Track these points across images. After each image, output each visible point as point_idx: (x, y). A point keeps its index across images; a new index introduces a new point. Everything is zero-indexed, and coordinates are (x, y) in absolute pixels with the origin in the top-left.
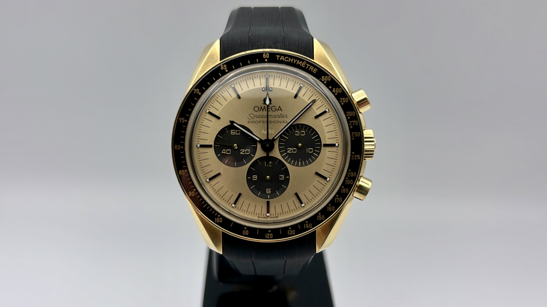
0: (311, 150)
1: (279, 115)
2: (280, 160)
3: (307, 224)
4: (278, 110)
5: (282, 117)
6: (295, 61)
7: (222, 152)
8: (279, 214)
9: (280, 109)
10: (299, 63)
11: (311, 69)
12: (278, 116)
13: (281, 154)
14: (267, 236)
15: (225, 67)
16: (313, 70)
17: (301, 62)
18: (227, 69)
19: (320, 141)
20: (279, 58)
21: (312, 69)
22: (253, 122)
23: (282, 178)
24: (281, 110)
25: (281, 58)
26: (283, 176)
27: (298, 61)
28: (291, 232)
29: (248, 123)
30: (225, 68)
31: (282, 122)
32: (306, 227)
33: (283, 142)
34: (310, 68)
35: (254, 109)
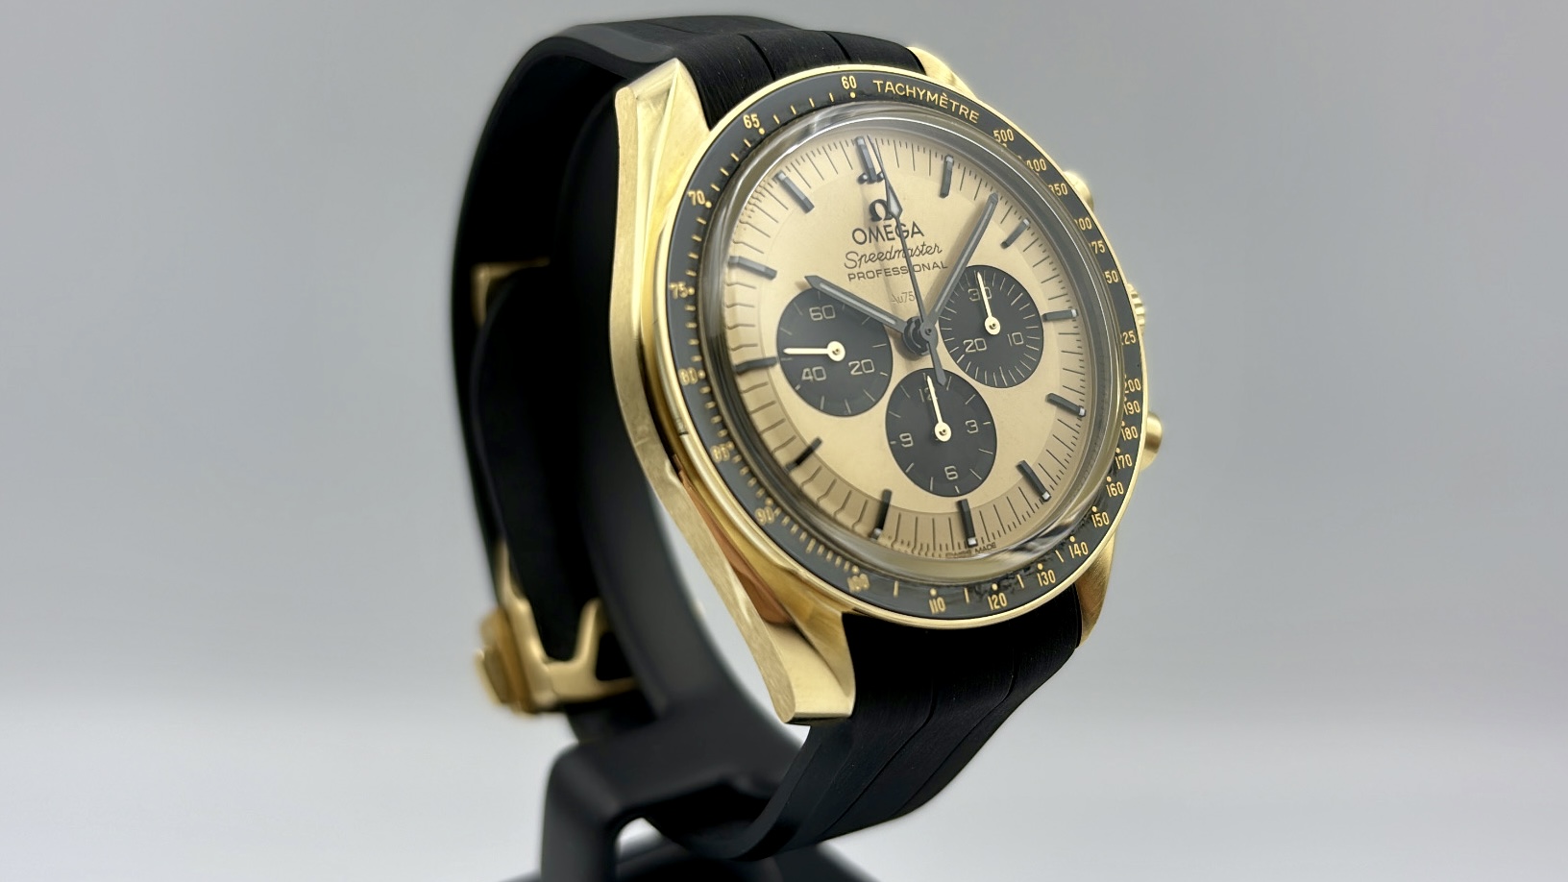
0: (1018, 338)
1: (920, 248)
2: (955, 376)
3: (1076, 545)
4: (913, 233)
5: (927, 252)
6: (921, 94)
7: (804, 378)
8: (997, 535)
9: (916, 230)
10: (932, 99)
11: (963, 113)
12: (917, 252)
13: (955, 357)
14: (993, 602)
15: (754, 120)
16: (969, 114)
17: (936, 95)
18: (760, 126)
19: (1034, 308)
20: (883, 86)
21: (966, 113)
22: (861, 275)
23: (975, 429)
24: (920, 232)
25: (887, 88)
26: (973, 423)
27: (929, 93)
28: (1046, 577)
29: (850, 279)
30: (756, 122)
31: (931, 266)
32: (1076, 553)
33: (948, 324)
34: (961, 110)
35: (854, 238)
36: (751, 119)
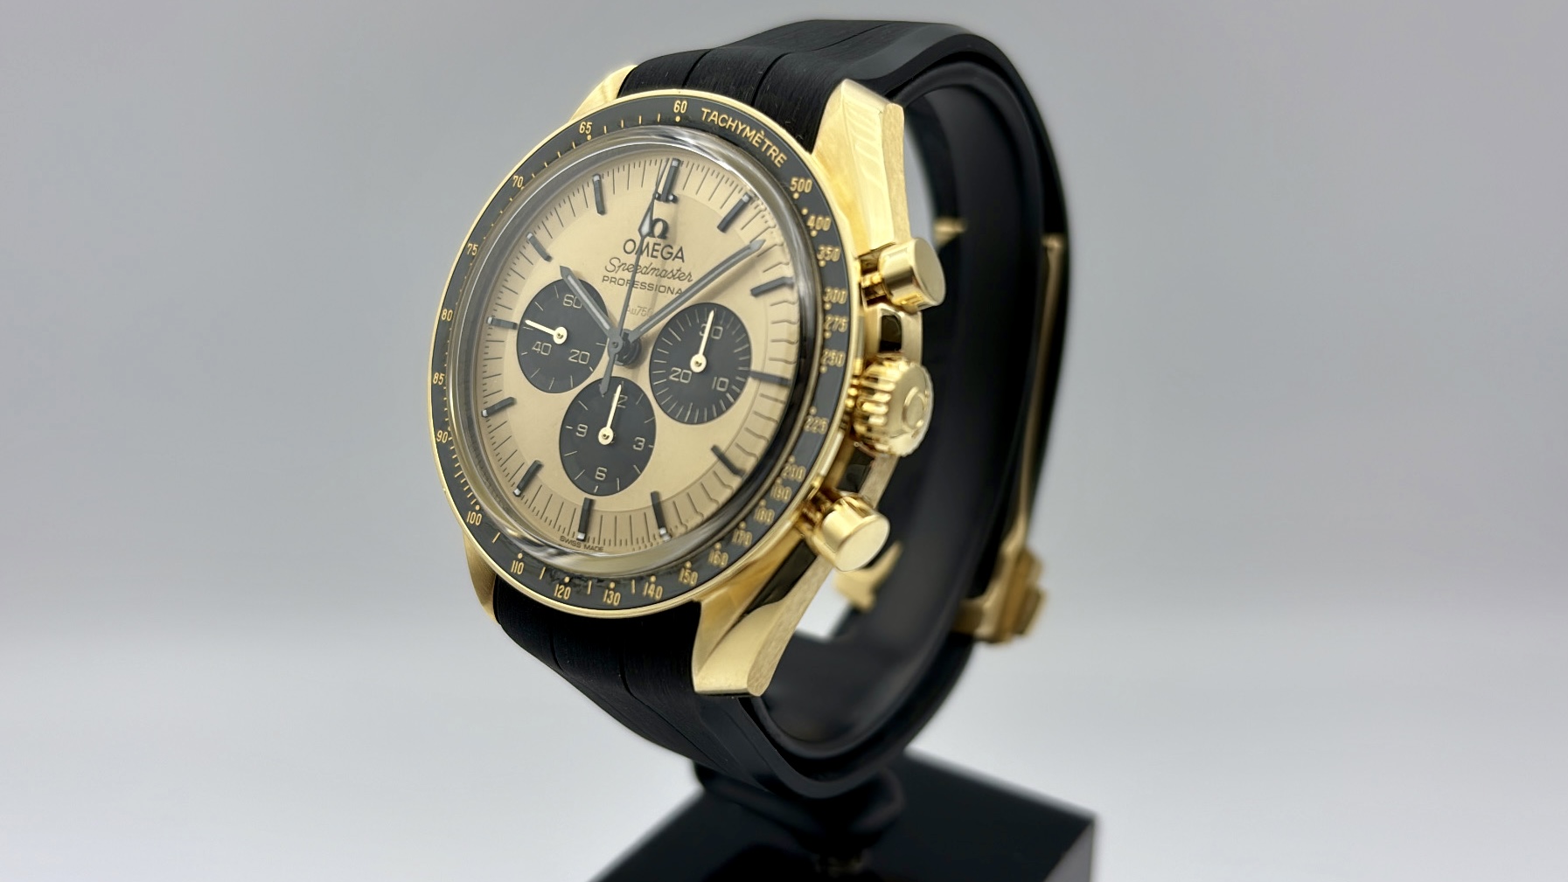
0: (722, 385)
1: (675, 272)
2: (645, 395)
3: (653, 586)
4: (676, 257)
5: (679, 278)
6: (740, 127)
7: (534, 348)
8: (607, 543)
9: (680, 255)
10: (748, 135)
11: (771, 154)
12: (671, 275)
13: (652, 378)
14: (558, 591)
15: (588, 126)
16: (776, 157)
17: (754, 132)
18: (590, 134)
19: (748, 363)
20: (708, 114)
21: (774, 155)
22: (613, 280)
23: (640, 446)
24: (682, 258)
25: (712, 117)
26: (641, 441)
27: (748, 129)
28: (612, 597)
29: (604, 280)
30: (588, 129)
31: (675, 292)
32: (650, 592)
33: (666, 347)
34: (771, 151)
35: (625, 244)
36: (585, 126)
